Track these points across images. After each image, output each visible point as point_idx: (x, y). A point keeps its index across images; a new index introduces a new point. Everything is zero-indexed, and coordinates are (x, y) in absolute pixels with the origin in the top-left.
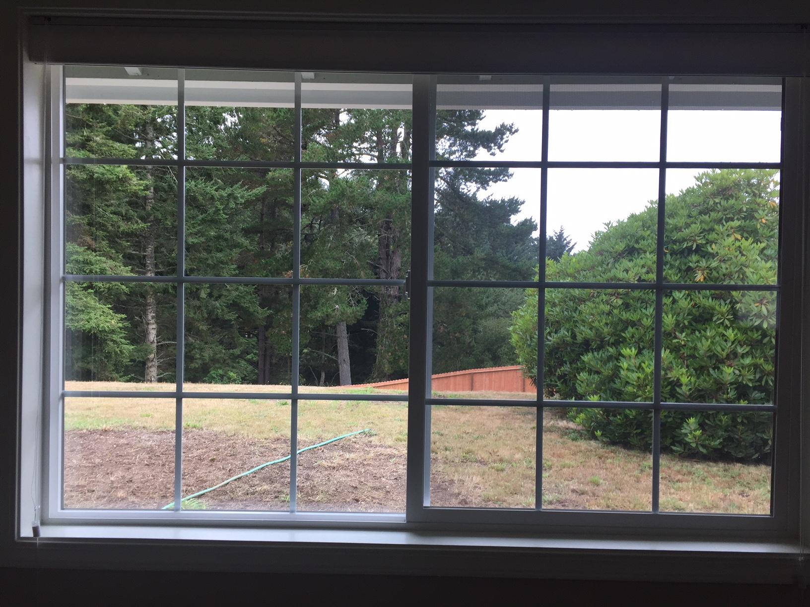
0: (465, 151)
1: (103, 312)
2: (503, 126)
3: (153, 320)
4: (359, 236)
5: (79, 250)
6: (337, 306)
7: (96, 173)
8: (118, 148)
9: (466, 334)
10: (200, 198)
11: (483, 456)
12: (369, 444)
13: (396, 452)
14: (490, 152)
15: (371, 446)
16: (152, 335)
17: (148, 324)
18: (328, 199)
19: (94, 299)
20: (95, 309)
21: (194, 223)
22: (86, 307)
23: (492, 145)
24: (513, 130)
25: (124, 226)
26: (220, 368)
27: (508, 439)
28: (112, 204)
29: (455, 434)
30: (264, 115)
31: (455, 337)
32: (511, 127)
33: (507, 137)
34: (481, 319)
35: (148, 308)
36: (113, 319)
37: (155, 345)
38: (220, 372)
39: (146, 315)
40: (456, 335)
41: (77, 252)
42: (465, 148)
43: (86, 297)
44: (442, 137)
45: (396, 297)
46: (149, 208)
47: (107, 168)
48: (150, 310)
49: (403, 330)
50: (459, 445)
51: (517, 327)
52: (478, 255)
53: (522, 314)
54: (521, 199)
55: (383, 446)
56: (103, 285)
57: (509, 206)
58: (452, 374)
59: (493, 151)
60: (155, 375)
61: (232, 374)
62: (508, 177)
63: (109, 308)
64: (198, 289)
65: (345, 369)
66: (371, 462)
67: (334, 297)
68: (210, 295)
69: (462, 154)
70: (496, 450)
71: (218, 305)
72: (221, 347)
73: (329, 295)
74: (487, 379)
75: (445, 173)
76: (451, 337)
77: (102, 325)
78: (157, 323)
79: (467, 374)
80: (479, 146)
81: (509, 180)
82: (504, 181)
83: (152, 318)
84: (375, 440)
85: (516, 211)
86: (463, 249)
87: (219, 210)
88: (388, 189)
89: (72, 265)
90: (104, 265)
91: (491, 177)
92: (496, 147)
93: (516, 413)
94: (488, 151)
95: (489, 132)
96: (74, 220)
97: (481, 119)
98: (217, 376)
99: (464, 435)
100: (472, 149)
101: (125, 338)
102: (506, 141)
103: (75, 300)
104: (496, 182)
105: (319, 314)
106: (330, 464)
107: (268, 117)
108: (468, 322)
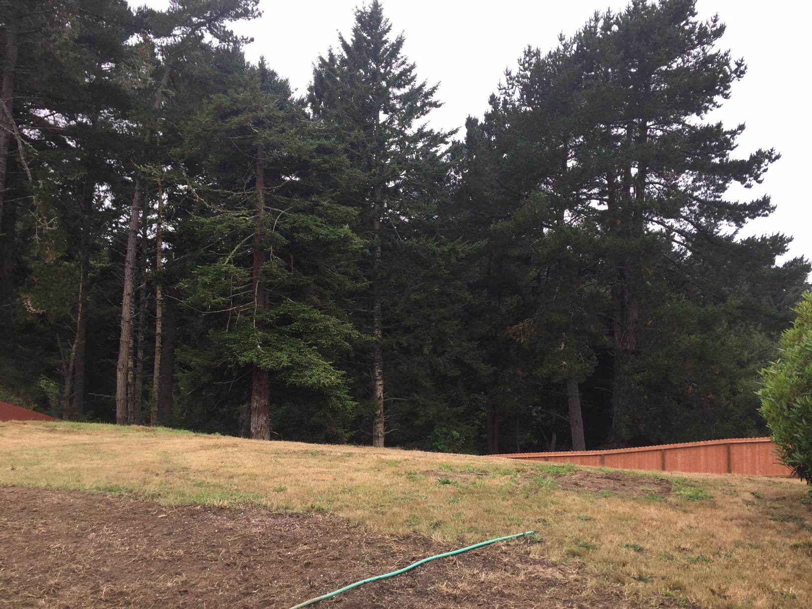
0: (713, 185)
1: (325, 368)
2: (759, 152)
3: (380, 376)
4: (590, 286)
5: (306, 309)
6: (564, 362)
7: (321, 234)
8: (342, 210)
9: (722, 395)
10: (423, 255)
11: (699, 597)
12: (524, 558)
13: (559, 576)
14: (744, 185)
15: (527, 562)
16: (380, 392)
17: (376, 380)
18: (551, 247)
19: (318, 356)
20: (317, 365)
21: (417, 280)
22: (310, 364)
23: (747, 176)
24: (773, 157)
25: (349, 285)
26: (445, 426)
27: (747, 565)
28: (342, 265)
29: (661, 550)
30: (487, 168)
31: (709, 398)
32: (770, 153)
33: (766, 165)
34: (739, 378)
35: (376, 364)
36: (334, 375)
37: (381, 401)
38: (444, 430)
39: (374, 372)
40: (709, 396)
41: (304, 310)
42: (713, 182)
43: (310, 354)
44: (684, 172)
45: (633, 353)
46: (376, 267)
47: (331, 229)
48: (377, 367)
49: (643, 390)
50: (663, 573)
51: (767, 390)
52: (733, 302)
53: (774, 372)
54: (788, 235)
55: (544, 563)
56: (326, 342)
57: (772, 245)
58: (702, 443)
59: (748, 182)
60: (382, 431)
61: (455, 433)
62: (769, 210)
63: (330, 364)
64: (421, 346)
65: (578, 432)
66: (516, 592)
67: (561, 352)
68: (434, 351)
69: (708, 189)
70: (723, 587)
71: (440, 361)
72: (445, 404)
73: (556, 351)
74: (749, 451)
75: (688, 212)
76: (703, 399)
77: (322, 381)
78: (383, 379)
79: (721, 444)
80: (730, 180)
81: (771, 215)
82: (764, 216)
83: (379, 375)
84: (535, 551)
85: (782, 250)
86: (715, 297)
87: (441, 266)
88: (619, 233)
89: (299, 323)
90: (328, 323)
91: (747, 212)
92: (752, 178)
93: (769, 517)
94: (742, 183)
95: (743, 161)
96: (302, 281)
97: (732, 149)
98: (441, 434)
99: (675, 554)
100: (720, 182)
101: (348, 394)
102: (765, 171)
103: (300, 356)
104: (753, 218)
105: (545, 371)
106: (450, 591)
107: (491, 170)
108: (724, 382)
